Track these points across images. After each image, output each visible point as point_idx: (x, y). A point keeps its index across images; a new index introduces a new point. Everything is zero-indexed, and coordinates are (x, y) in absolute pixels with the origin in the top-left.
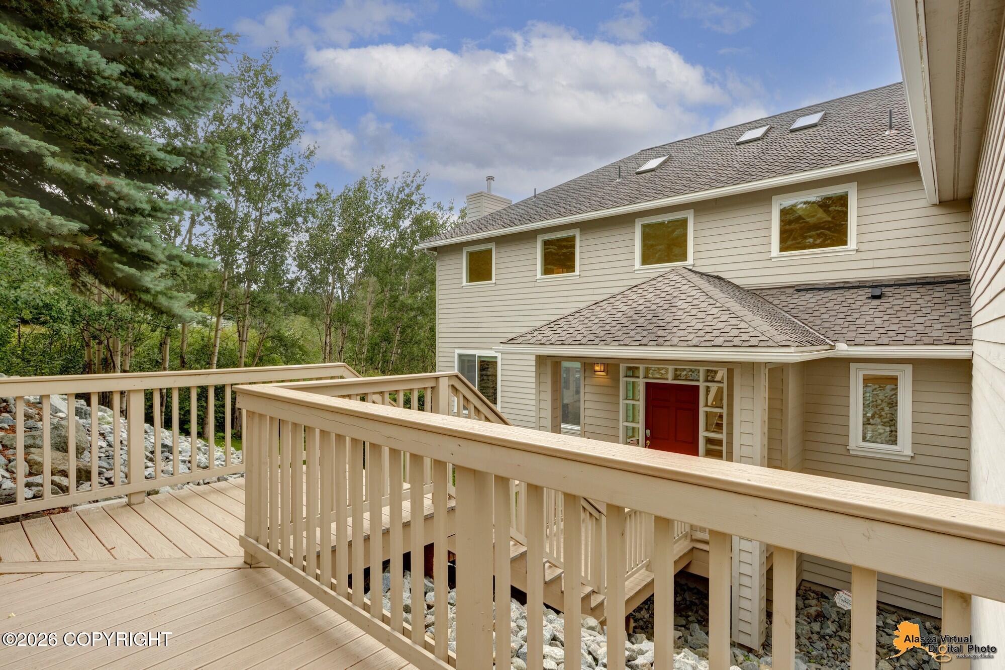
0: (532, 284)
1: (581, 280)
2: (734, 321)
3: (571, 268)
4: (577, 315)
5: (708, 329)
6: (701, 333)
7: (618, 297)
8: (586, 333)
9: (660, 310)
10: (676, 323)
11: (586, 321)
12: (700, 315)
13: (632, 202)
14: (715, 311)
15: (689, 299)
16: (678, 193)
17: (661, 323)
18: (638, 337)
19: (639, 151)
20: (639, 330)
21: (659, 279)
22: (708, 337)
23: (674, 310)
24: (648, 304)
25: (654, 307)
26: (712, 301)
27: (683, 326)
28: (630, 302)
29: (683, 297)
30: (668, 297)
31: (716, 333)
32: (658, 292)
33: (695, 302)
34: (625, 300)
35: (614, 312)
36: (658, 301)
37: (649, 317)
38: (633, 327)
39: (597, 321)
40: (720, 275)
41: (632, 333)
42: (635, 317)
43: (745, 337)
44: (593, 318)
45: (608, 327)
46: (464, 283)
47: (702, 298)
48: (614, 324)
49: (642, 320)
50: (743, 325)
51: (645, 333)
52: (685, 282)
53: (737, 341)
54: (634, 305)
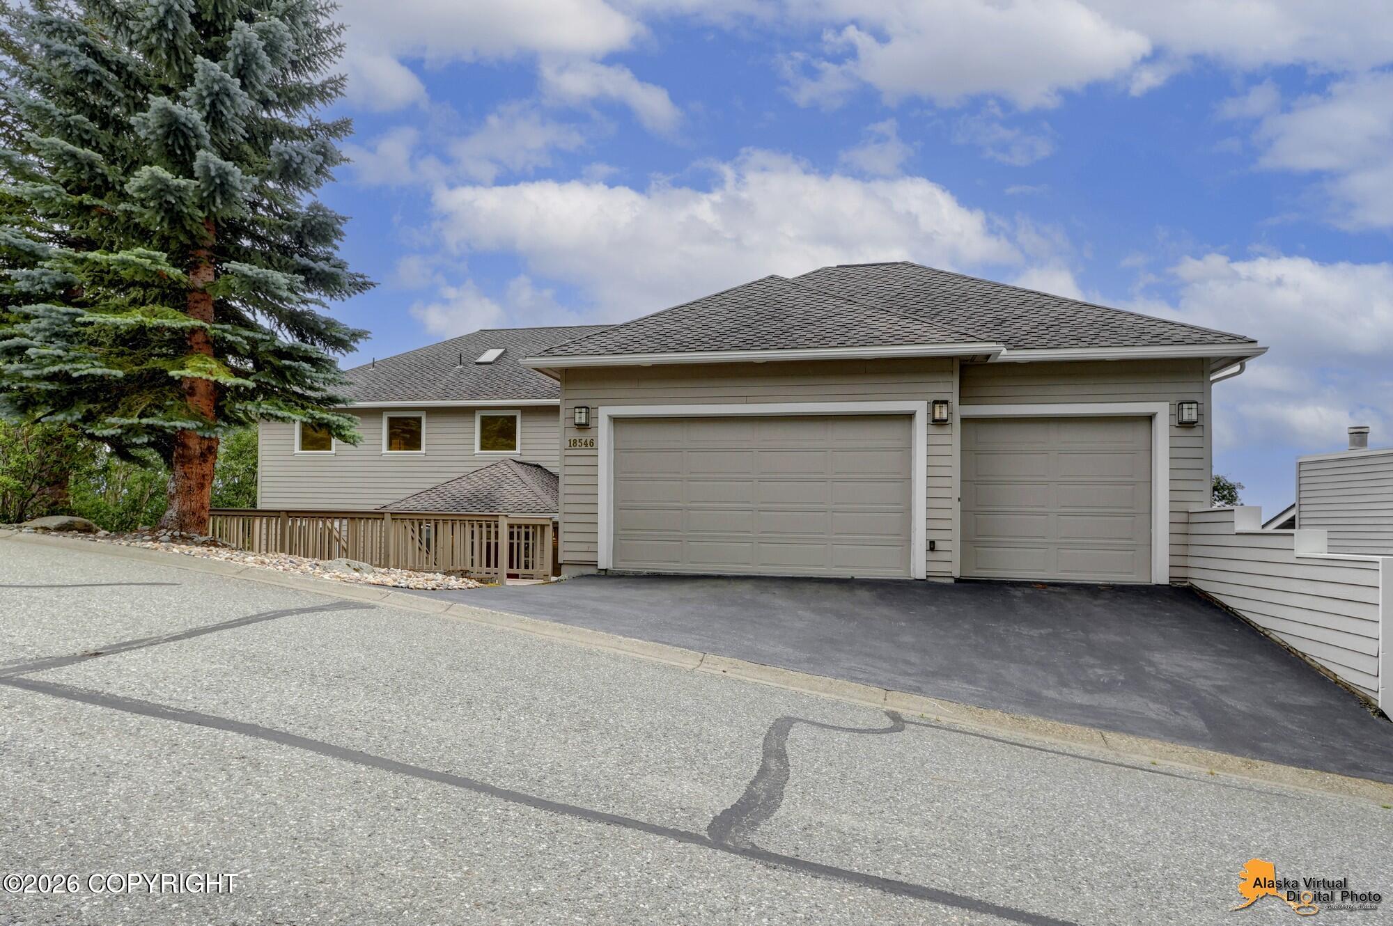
0: (377, 458)
1: (427, 458)
2: (534, 498)
3: (418, 447)
4: (434, 490)
5: (520, 503)
6: (516, 505)
7: (464, 479)
8: (480, 483)
9: (493, 489)
10: (502, 498)
11: (442, 495)
12: (517, 494)
13: (473, 398)
14: (525, 492)
15: (511, 483)
16: (508, 397)
17: (493, 498)
18: (478, 506)
19: (478, 330)
20: (479, 502)
21: (493, 467)
22: (519, 507)
23: (501, 490)
24: (485, 485)
25: (488, 487)
26: (524, 485)
27: (506, 501)
28: (472, 483)
29: (508, 481)
30: (498, 481)
31: (524, 505)
32: (492, 477)
33: (515, 485)
34: (469, 481)
35: (462, 489)
36: (491, 483)
37: (485, 494)
38: (475, 500)
39: (449, 495)
40: (540, 464)
41: (475, 504)
42: (476, 493)
43: (538, 507)
44: (446, 493)
45: (458, 500)
46: (297, 450)
47: (519, 483)
48: (462, 498)
49: (481, 496)
50: (539, 501)
51: (483, 504)
52: (510, 471)
53: (534, 510)
54: (476, 485)
